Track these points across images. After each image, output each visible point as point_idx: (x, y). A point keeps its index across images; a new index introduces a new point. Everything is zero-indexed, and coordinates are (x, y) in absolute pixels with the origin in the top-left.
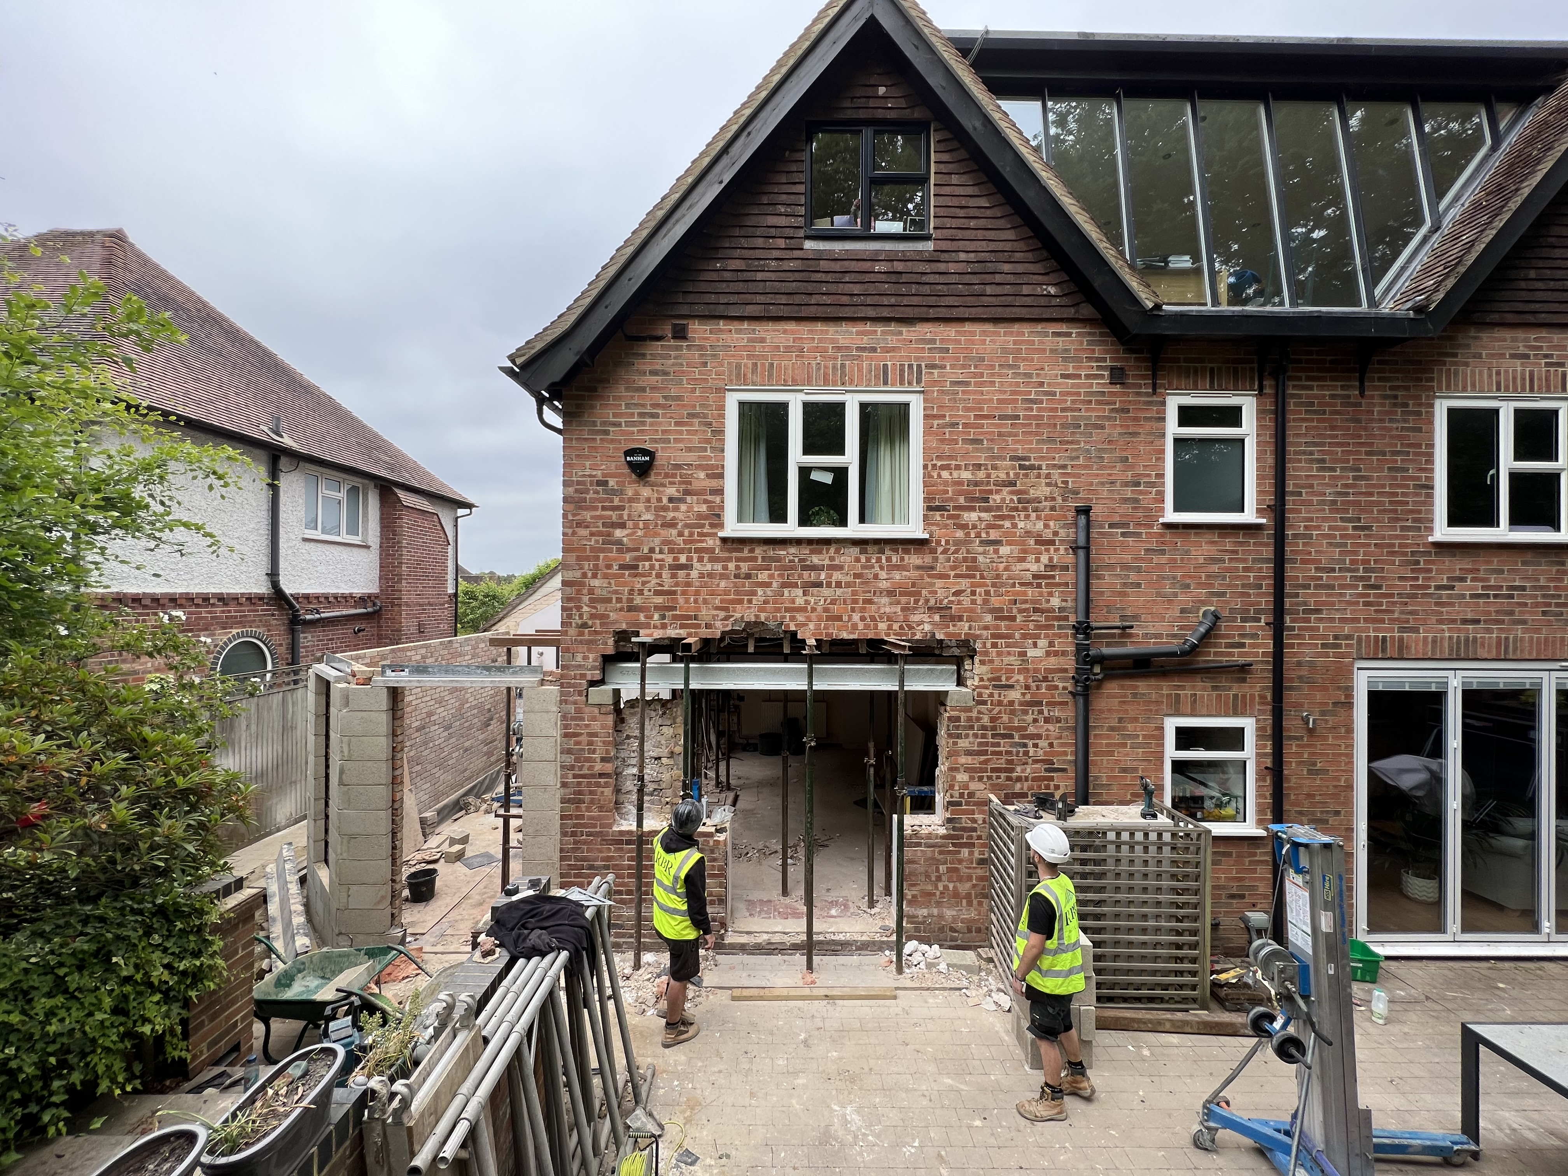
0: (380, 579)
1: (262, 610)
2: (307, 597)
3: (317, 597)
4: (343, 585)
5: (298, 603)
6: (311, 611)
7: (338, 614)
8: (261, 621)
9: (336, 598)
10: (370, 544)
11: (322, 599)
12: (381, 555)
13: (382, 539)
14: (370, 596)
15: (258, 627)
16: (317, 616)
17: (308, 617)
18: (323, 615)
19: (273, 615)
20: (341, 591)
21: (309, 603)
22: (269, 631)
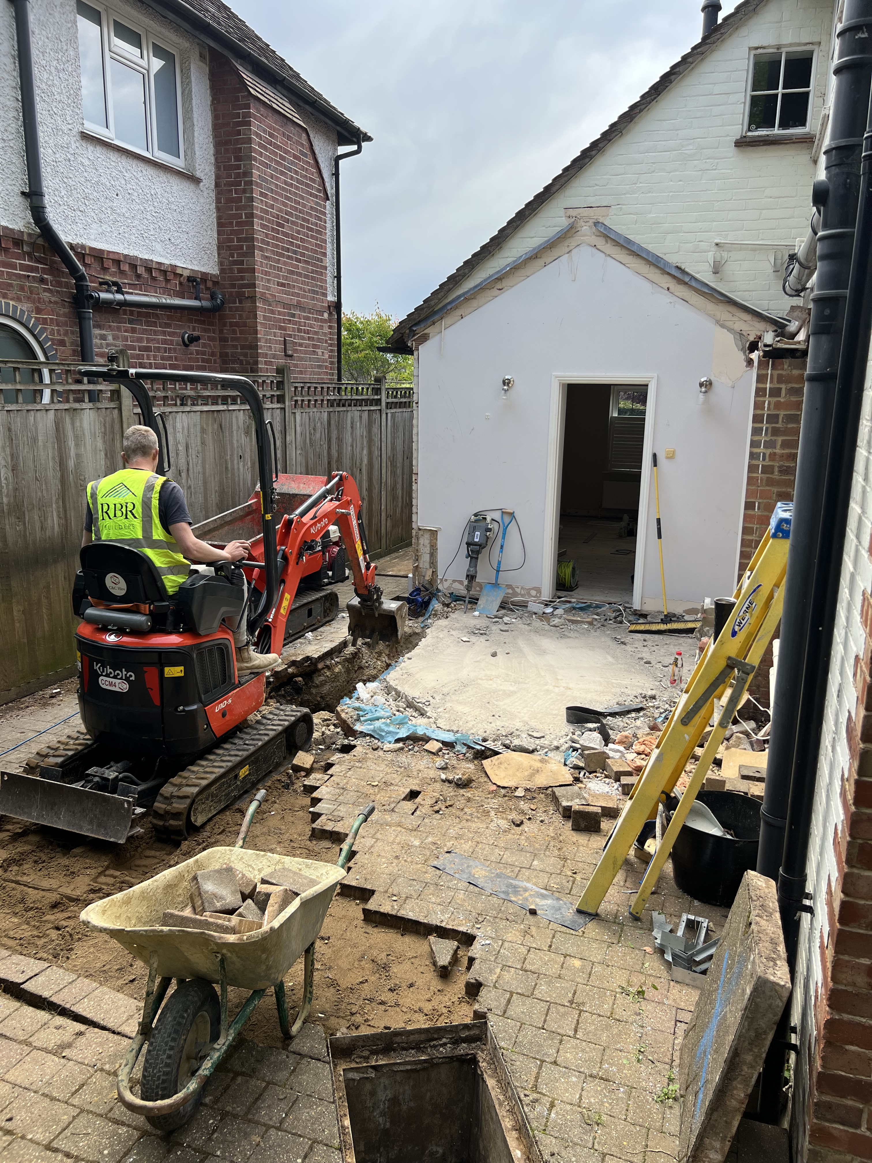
0: (219, 248)
1: (23, 267)
2: (99, 256)
3: (118, 261)
4: (158, 247)
5: (85, 265)
6: (107, 285)
7: (154, 300)
8: (22, 288)
9: (149, 270)
10: (199, 174)
11: (126, 267)
12: (218, 201)
13: (218, 167)
14: (205, 277)
15: (18, 299)
16: (119, 297)
17: (104, 295)
18: (128, 297)
19: (42, 281)
20: (157, 259)
21: (105, 269)
22: (38, 311)
